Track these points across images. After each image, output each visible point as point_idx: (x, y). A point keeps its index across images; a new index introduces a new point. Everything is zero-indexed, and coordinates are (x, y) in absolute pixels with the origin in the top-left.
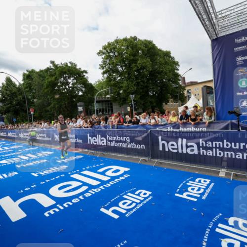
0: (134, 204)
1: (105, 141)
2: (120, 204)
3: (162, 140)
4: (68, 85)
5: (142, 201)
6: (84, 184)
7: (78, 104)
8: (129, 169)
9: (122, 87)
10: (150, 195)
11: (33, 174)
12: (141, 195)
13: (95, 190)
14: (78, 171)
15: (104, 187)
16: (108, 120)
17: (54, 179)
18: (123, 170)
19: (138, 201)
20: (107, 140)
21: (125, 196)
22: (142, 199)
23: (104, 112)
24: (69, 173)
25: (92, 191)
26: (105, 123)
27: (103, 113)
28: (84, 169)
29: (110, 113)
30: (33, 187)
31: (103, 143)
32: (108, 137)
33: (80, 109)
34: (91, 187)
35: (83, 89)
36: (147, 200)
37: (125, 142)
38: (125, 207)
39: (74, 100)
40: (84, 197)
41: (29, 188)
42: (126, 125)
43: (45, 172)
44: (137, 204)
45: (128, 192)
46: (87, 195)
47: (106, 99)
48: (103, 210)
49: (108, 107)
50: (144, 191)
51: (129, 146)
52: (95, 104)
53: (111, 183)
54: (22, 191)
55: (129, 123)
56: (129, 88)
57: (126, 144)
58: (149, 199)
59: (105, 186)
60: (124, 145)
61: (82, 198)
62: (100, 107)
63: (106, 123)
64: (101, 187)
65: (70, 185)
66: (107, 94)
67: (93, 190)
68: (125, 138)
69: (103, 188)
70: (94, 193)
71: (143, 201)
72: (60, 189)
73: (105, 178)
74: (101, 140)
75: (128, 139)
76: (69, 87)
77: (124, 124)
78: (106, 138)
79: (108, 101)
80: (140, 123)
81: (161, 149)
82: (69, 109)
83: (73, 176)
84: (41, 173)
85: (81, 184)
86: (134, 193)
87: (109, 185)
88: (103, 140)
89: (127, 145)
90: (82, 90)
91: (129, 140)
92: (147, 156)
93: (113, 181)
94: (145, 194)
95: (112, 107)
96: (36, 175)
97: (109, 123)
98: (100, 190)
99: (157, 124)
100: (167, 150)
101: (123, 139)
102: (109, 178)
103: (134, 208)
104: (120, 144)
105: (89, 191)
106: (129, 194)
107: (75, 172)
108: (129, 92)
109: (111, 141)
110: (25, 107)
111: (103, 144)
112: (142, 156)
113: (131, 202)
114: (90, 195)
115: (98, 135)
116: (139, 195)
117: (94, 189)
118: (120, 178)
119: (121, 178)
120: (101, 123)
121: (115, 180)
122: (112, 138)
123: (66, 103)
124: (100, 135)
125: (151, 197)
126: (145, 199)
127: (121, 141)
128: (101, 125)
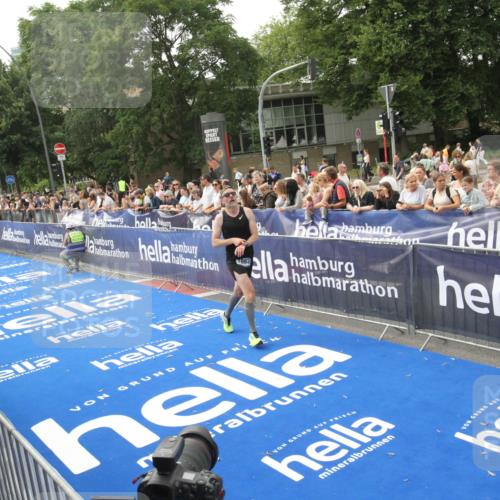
0: (344, 452)
1: (285, 269)
2: (311, 450)
3: (447, 276)
4: (168, 50)
5: (364, 446)
6: (227, 395)
7: (204, 119)
8: (347, 357)
9: (354, 45)
10: (389, 432)
11: (96, 363)
12: (368, 430)
13: (252, 413)
14: (209, 357)
15: (274, 405)
16: (299, 193)
17: (149, 378)
18: (331, 357)
19: (355, 446)
20: (290, 268)
21: (325, 432)
22: (366, 440)
23: (295, 138)
24: (187, 364)
25: (245, 414)
26: (287, 201)
27: (290, 142)
28: (225, 352)
29: (315, 140)
30: (101, 398)
31: (281, 275)
32: (292, 258)
33: (211, 136)
34: (242, 404)
35: (220, 62)
36: (379, 444)
37: (342, 275)
38: (321, 456)
39: (190, 102)
40: (224, 427)
41: (94, 402)
42: (356, 209)
43: (124, 358)
44: (351, 451)
45: (335, 422)
46: (233, 424)
47: (301, 92)
48: (267, 461)
49: (309, 120)
50: (375, 421)
51: (354, 288)
52: (260, 111)
53: (293, 395)
54: (78, 408)
55: (362, 205)
56: (379, 49)
57: (345, 282)
58: (385, 441)
59: (277, 401)
60: (339, 285)
61: (221, 431)
62: (281, 123)
63: (292, 203)
64: (268, 406)
65: (190, 398)
66: (301, 71)
67: (247, 411)
68: (341, 263)
69: (273, 409)
70: (248, 419)
71: (369, 444)
72: (167, 405)
73: (280, 382)
74: (275, 267)
75: (350, 268)
76: (169, 57)
77: (349, 206)
78: (287, 261)
79: (308, 99)
80: (398, 205)
81: (443, 301)
82: (174, 135)
83: (196, 372)
84: (116, 362)
85: (217, 394)
86: (348, 426)
87: (289, 401)
88: (280, 266)
89: (348, 286)
90: (214, 68)
91: (353, 271)
92: (404, 321)
93: (302, 389)
94: (377, 428)
95: (320, 120)
96: (102, 366)
97: (301, 204)
98: (263, 412)
99: (454, 209)
100: (460, 305)
101: (337, 266)
102: (292, 381)
103: (341, 461)
104: (327, 281)
105: (239, 415)
106: (336, 427)
107: (202, 360)
108: (381, 63)
109: (300, 271)
110: (38, 134)
111: (280, 279)
112: (390, 318)
113: (337, 446)
114: (240, 423)
115: (263, 252)
116: (360, 430)
117: (251, 409)
118: (320, 382)
119: (324, 382)
120: (277, 202)
121: (307, 388)
122: (304, 263)
123: (165, 116)
124: (268, 253)
125: (390, 437)
126: (374, 440)
127: (330, 273)
128: (277, 209)
